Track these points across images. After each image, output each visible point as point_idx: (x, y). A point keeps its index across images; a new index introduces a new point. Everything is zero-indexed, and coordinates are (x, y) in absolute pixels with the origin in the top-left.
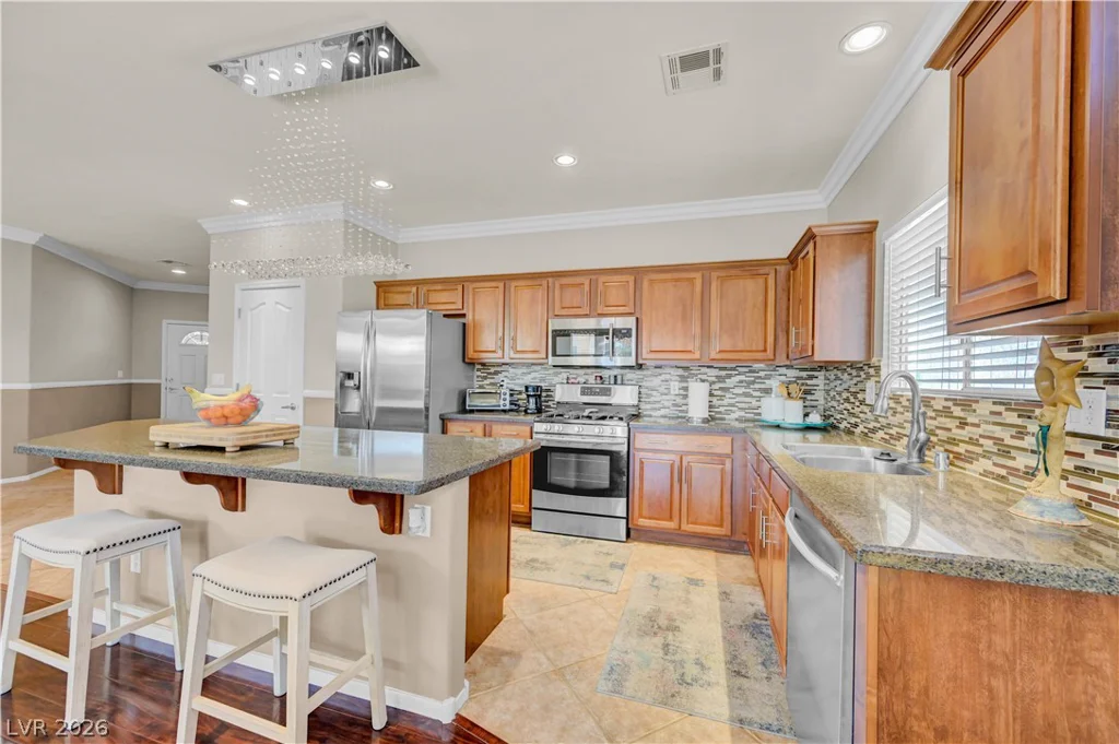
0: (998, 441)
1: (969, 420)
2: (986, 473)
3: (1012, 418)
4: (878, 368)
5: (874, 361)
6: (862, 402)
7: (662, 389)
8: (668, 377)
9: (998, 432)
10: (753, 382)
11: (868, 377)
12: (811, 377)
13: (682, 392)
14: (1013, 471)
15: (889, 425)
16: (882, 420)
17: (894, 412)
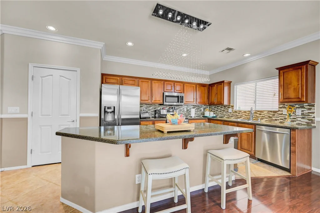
0: (268, 116)
1: (262, 114)
2: (266, 121)
3: (272, 113)
4: (233, 106)
5: (231, 105)
6: (228, 112)
7: (183, 110)
8: (184, 107)
9: (269, 115)
10: (199, 109)
11: (229, 108)
12: (207, 107)
13: (186, 111)
14: (273, 120)
15: (237, 116)
16: (234, 115)
17: (239, 113)
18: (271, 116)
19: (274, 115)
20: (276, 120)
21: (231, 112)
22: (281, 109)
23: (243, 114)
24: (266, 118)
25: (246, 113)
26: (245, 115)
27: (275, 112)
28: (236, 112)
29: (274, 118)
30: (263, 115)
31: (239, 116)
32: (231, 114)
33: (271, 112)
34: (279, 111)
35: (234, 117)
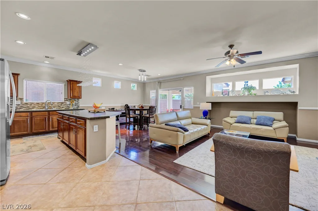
4: (21, 99)
5: (19, 97)
9: (58, 105)
15: (29, 107)
16: (24, 107)
17: (31, 105)
18: (60, 105)
19: (62, 105)
20: (63, 107)
21: (20, 104)
22: (65, 101)
23: (35, 105)
24: (56, 107)
25: (39, 104)
26: (38, 106)
27: (62, 103)
28: (26, 104)
29: (61, 107)
30: (55, 105)
31: (31, 107)
32: (20, 106)
33: (60, 103)
34: (64, 102)
35: (24, 109)
